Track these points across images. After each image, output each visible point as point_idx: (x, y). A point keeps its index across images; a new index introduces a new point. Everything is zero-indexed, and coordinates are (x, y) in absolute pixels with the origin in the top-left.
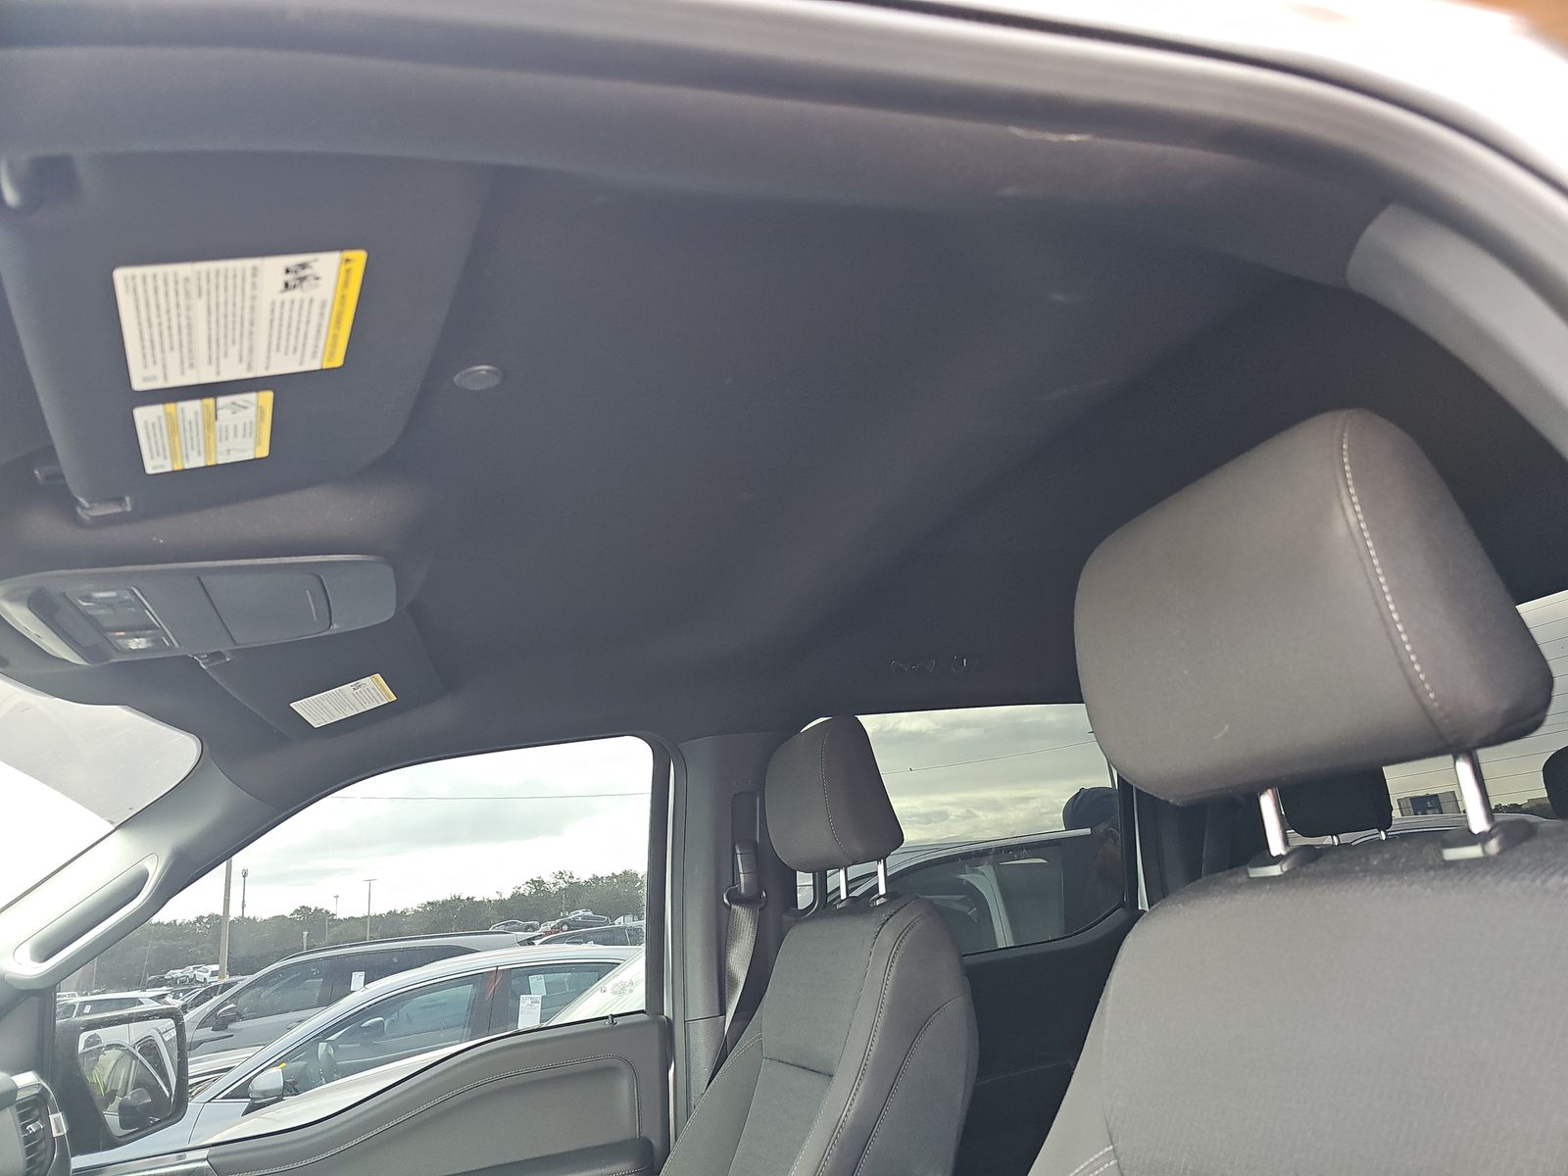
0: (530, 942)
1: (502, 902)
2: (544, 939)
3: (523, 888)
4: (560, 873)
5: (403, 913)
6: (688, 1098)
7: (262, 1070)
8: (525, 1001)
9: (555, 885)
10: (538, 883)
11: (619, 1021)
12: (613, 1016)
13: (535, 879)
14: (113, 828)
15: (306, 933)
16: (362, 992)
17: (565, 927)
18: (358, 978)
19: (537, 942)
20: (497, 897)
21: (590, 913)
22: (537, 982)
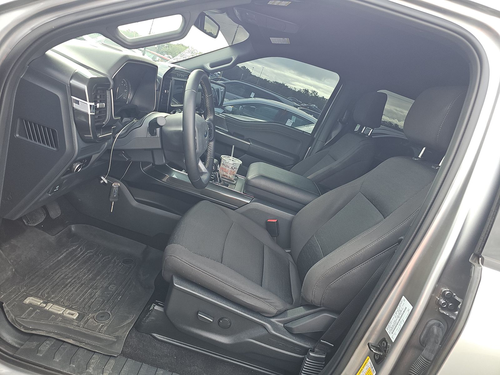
0: (297, 107)
1: (295, 91)
2: (301, 108)
3: (302, 90)
4: (314, 91)
5: (269, 81)
6: (311, 153)
7: (228, 106)
8: (289, 121)
9: (311, 94)
10: (307, 91)
11: (305, 133)
12: (304, 131)
13: (306, 89)
14: (228, 46)
15: (243, 74)
16: (253, 99)
17: (308, 108)
18: (253, 95)
19: (299, 108)
20: (294, 90)
21: (317, 107)
22: (294, 118)
